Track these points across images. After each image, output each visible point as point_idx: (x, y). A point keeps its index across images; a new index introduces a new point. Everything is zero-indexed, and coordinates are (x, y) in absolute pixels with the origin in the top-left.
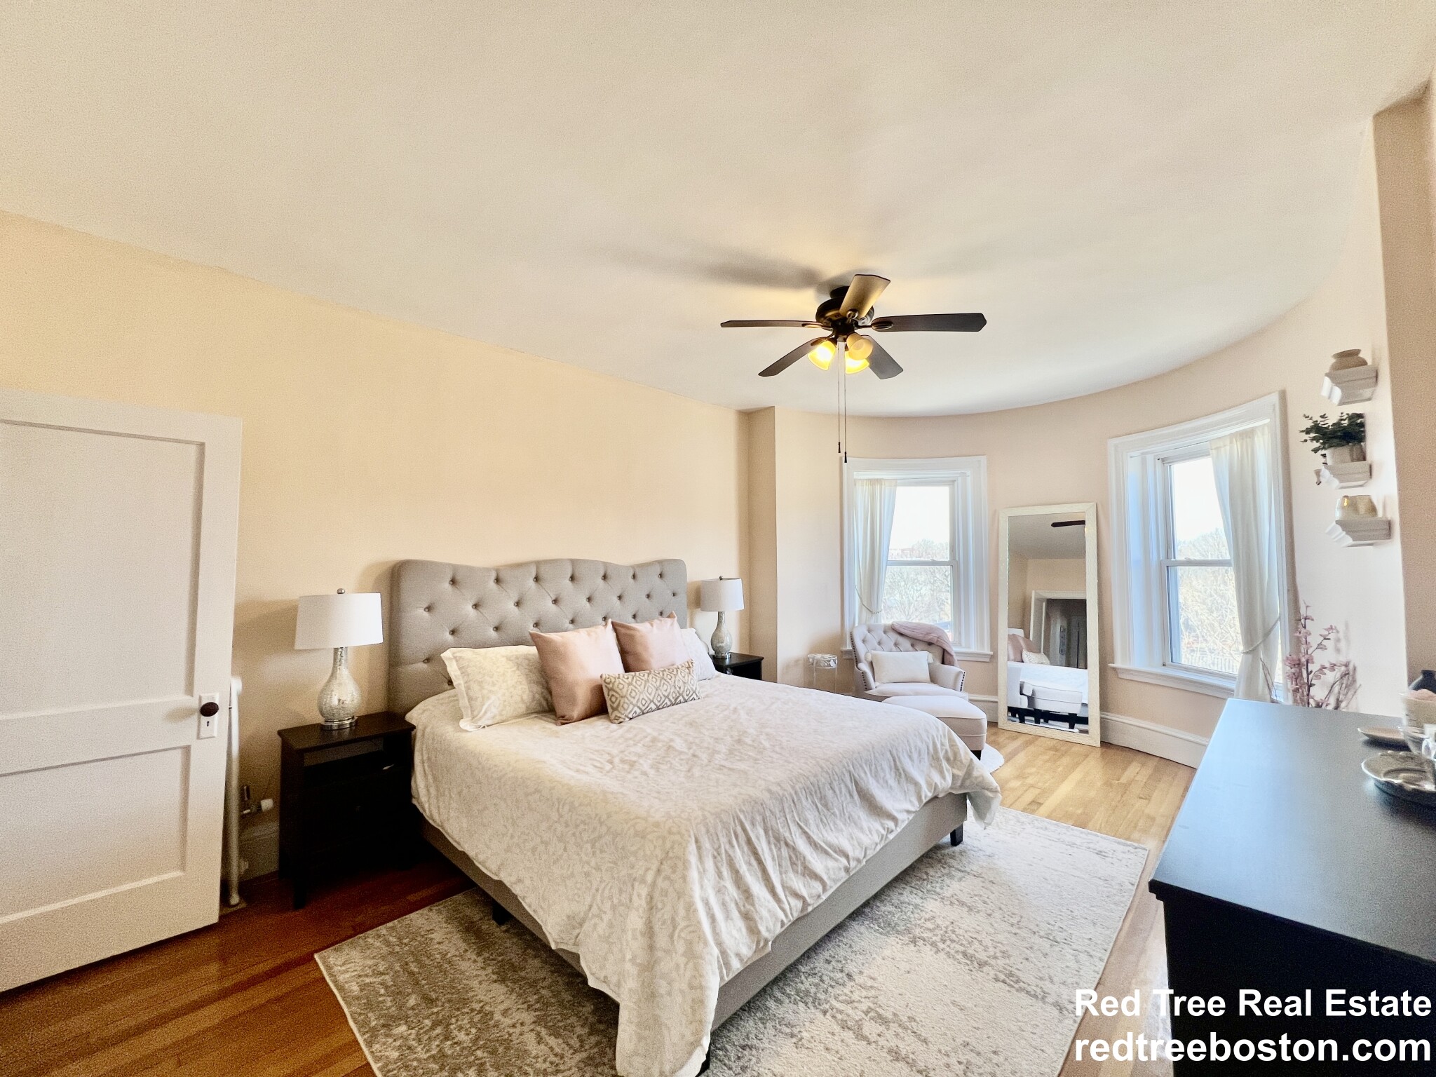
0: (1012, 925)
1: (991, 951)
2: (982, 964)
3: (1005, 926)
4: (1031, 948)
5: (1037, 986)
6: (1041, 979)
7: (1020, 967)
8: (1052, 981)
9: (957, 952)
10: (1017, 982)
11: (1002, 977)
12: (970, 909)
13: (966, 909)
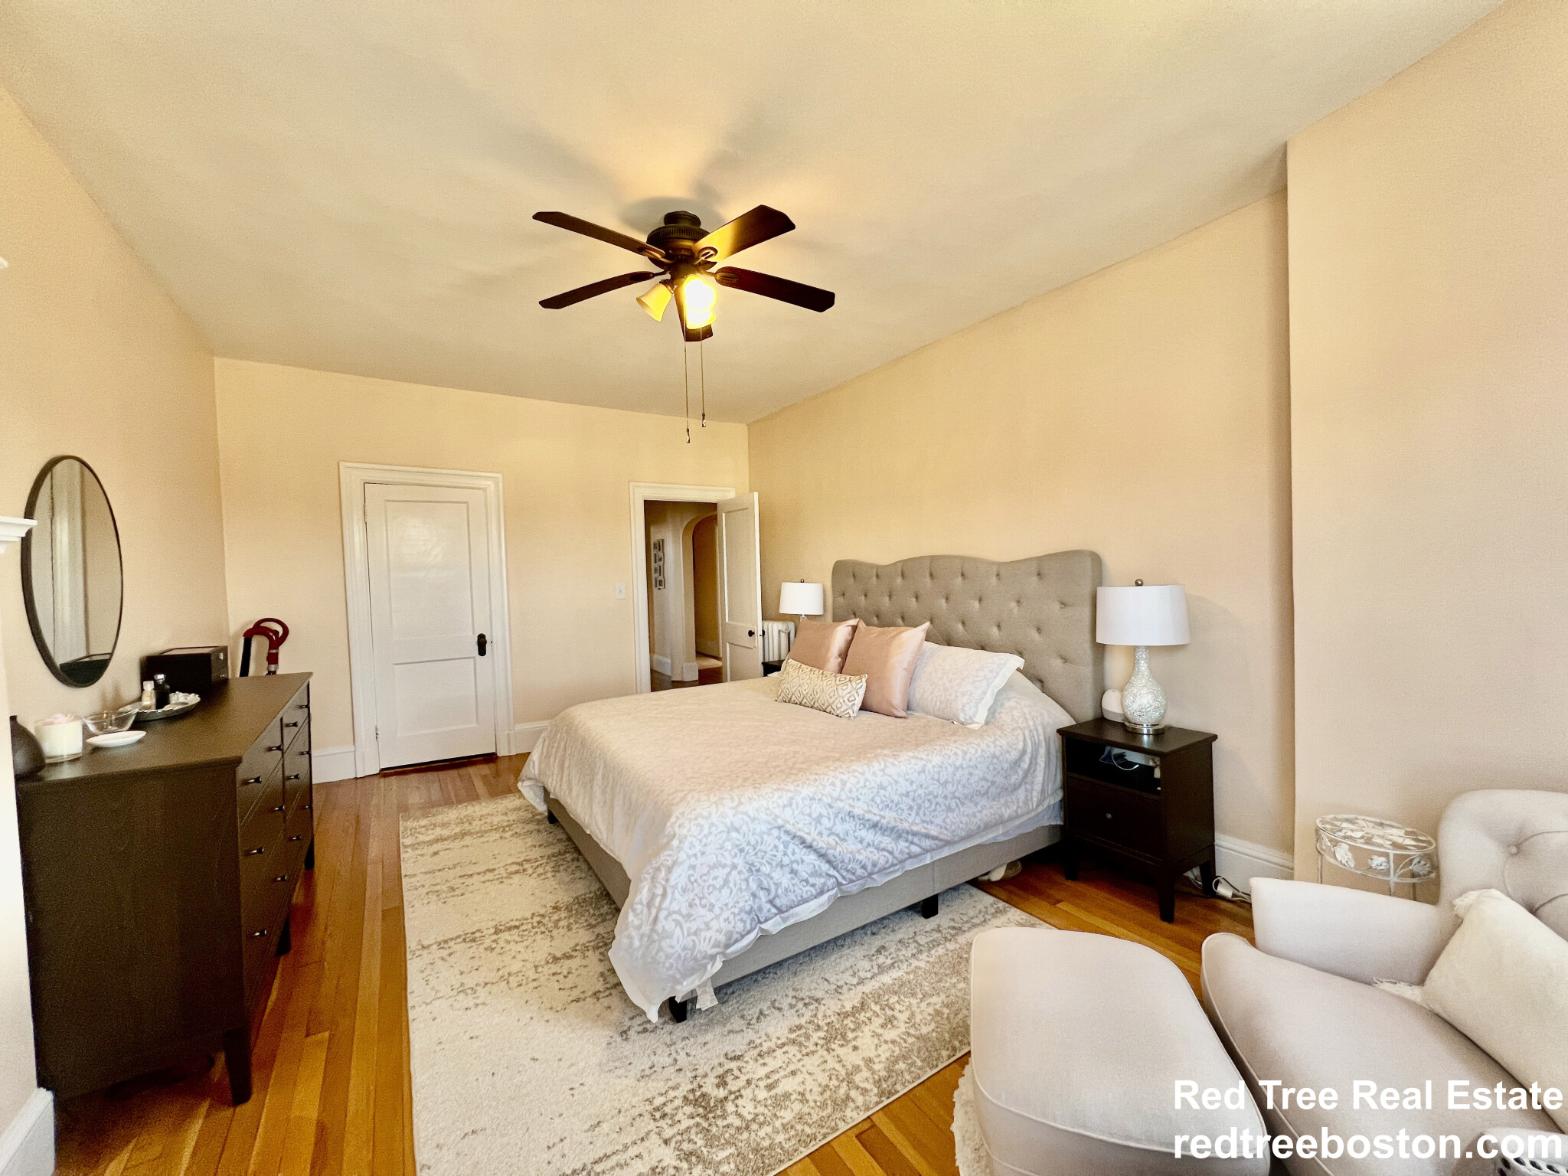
0: (510, 974)
1: (502, 943)
2: (497, 931)
3: (514, 969)
4: (477, 969)
5: (449, 947)
6: (450, 954)
7: (472, 950)
8: (443, 959)
9: (522, 924)
10: (464, 940)
11: (478, 935)
12: (556, 959)
13: (559, 955)
